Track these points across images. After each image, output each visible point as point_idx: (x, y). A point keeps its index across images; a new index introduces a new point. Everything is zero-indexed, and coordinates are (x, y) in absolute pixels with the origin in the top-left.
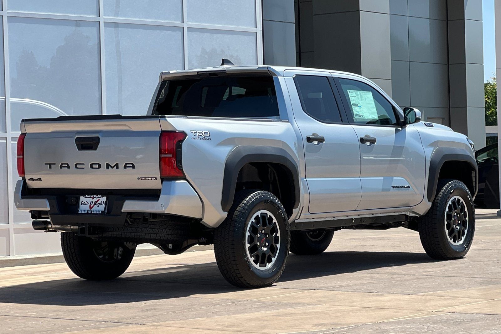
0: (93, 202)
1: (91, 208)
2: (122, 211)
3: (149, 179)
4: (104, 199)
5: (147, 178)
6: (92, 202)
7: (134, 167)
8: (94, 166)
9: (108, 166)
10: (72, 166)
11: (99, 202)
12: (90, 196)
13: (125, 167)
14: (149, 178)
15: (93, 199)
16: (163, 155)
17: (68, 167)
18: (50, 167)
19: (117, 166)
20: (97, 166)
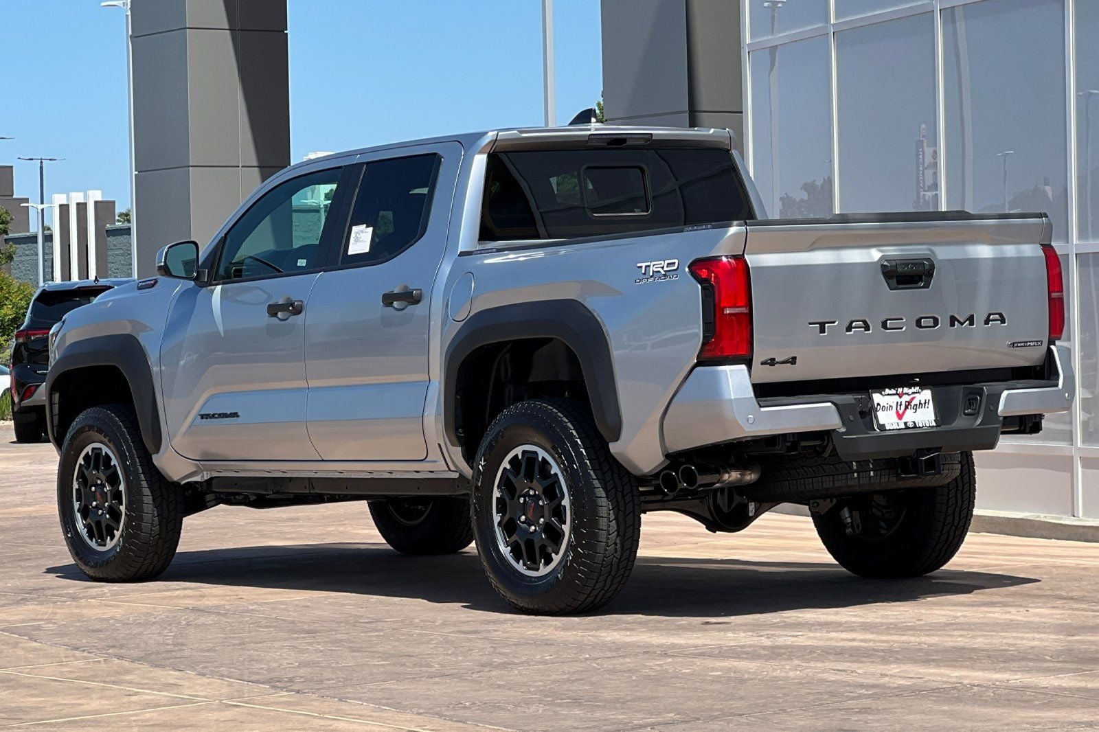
0: (901, 405)
3: (1030, 345)
4: (927, 395)
5: (1027, 342)
6: (899, 404)
9: (953, 320)
11: (916, 402)
12: (895, 392)
14: (1030, 342)
15: (900, 397)
18: (822, 330)
19: (971, 319)
20: (931, 321)
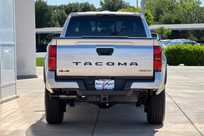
1: (103, 86)
2: (131, 88)
7: (137, 64)
8: (109, 64)
10: (93, 64)
13: (131, 64)
16: (156, 59)
17: (91, 64)
